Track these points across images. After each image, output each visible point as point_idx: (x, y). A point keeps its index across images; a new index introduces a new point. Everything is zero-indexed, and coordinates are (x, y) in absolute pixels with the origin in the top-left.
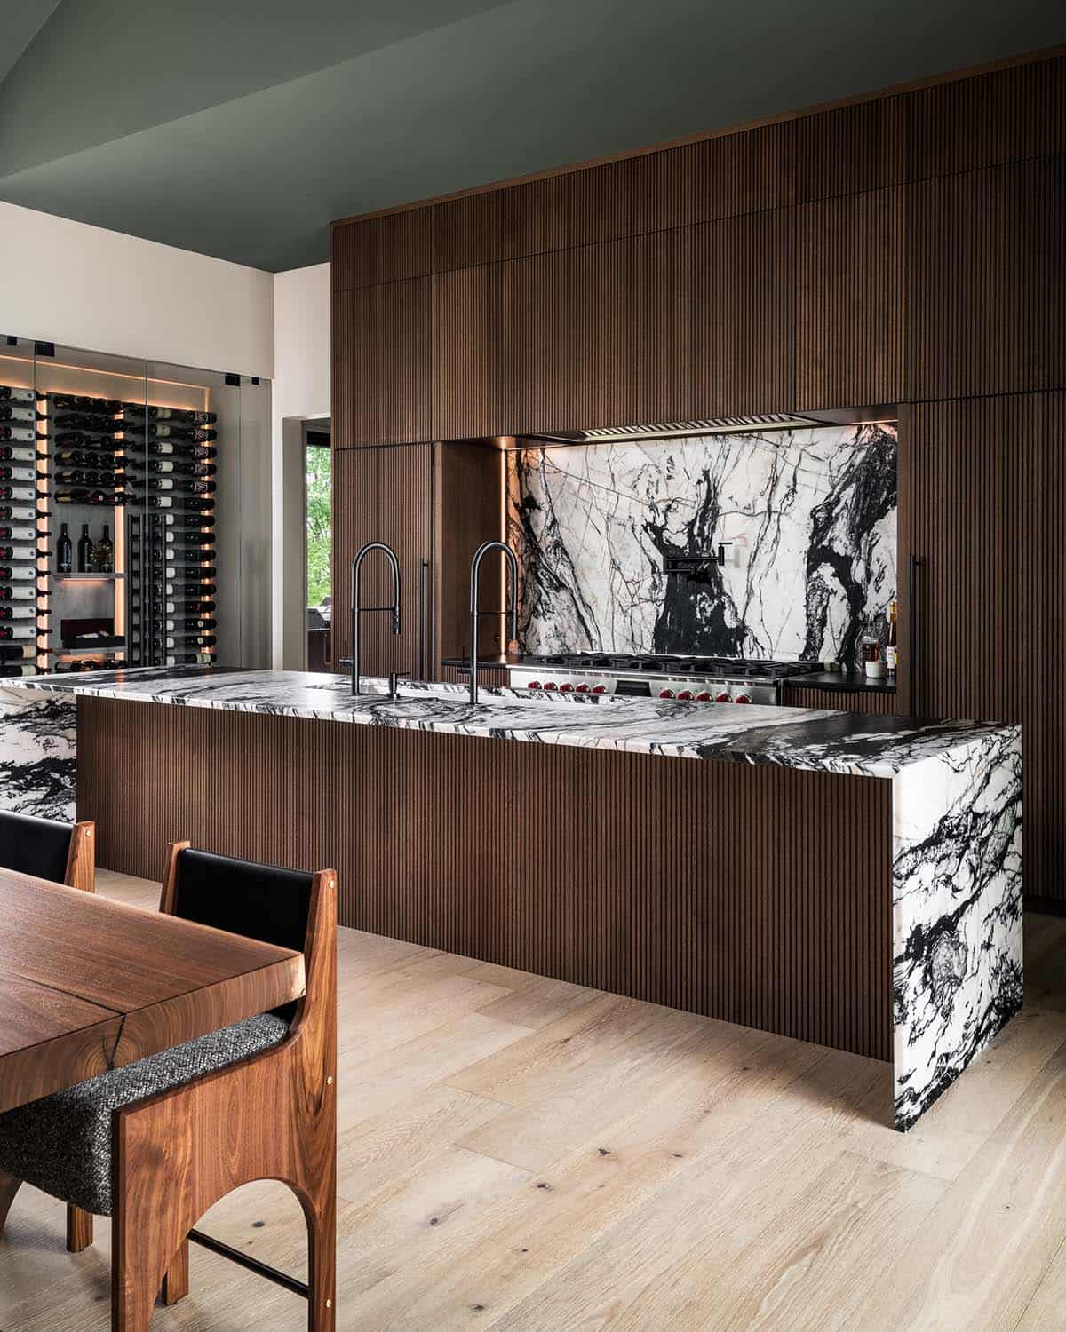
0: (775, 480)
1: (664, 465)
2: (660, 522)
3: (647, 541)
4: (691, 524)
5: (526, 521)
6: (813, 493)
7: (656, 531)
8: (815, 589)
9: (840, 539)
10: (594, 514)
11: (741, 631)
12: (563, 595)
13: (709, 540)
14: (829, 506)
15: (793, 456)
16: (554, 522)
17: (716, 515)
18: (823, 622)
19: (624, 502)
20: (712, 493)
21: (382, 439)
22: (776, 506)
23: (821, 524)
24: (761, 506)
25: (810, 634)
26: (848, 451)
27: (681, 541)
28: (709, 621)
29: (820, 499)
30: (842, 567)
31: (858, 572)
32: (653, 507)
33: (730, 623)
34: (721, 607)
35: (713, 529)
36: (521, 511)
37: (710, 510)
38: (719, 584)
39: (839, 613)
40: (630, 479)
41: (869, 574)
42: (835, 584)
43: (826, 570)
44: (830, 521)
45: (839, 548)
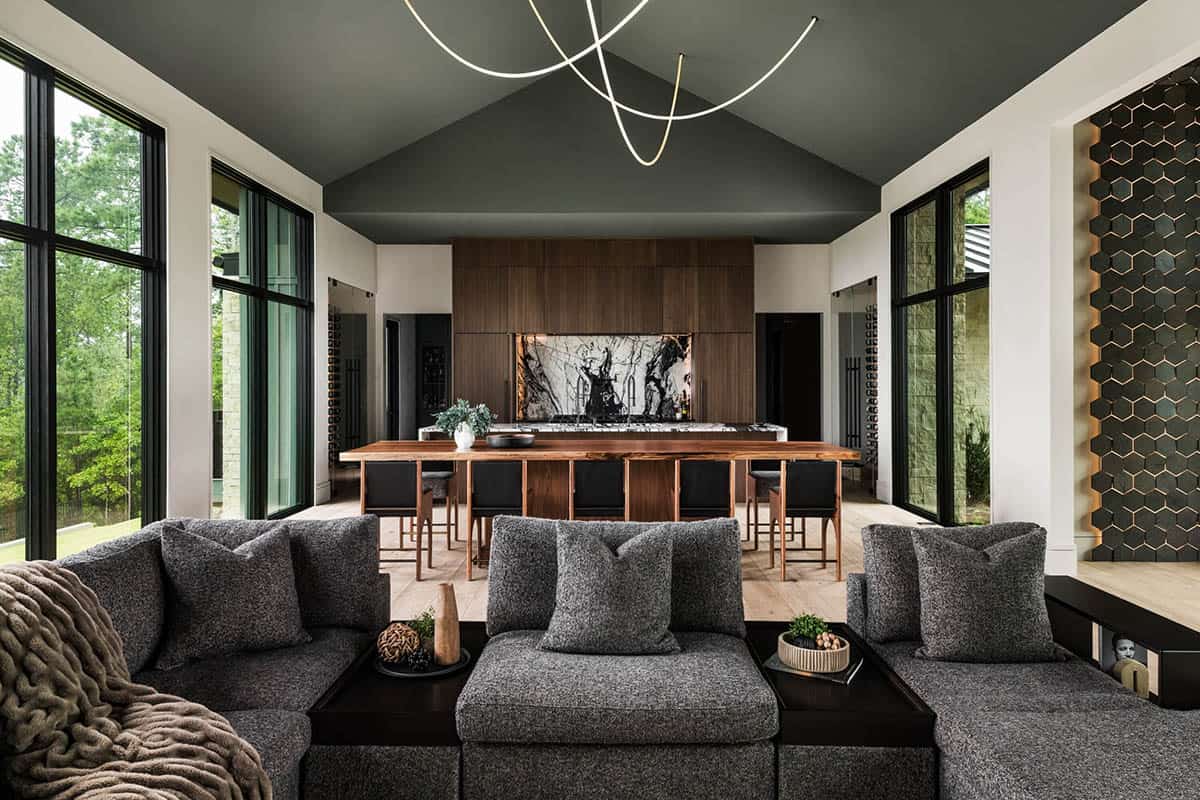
0: (633, 353)
1: (589, 345)
2: (588, 366)
3: (583, 373)
4: (601, 367)
5: (526, 364)
6: (647, 358)
7: (587, 370)
8: (648, 390)
9: (657, 373)
10: (559, 362)
11: (621, 405)
12: (544, 393)
13: (608, 373)
14: (653, 362)
15: (640, 344)
16: (540, 365)
17: (611, 364)
18: (651, 401)
19: (572, 359)
20: (609, 356)
21: (482, 330)
22: (633, 361)
23: (650, 368)
24: (628, 361)
25: (647, 406)
26: (659, 345)
27: (597, 373)
28: (608, 402)
29: (650, 360)
30: (658, 383)
31: (663, 384)
32: (585, 360)
33: (616, 402)
34: (613, 397)
35: (609, 369)
36: (524, 360)
37: (608, 362)
38: (612, 388)
39: (656, 397)
40: (575, 350)
41: (667, 385)
42: (655, 388)
43: (652, 384)
44: (653, 367)
45: (656, 376)
